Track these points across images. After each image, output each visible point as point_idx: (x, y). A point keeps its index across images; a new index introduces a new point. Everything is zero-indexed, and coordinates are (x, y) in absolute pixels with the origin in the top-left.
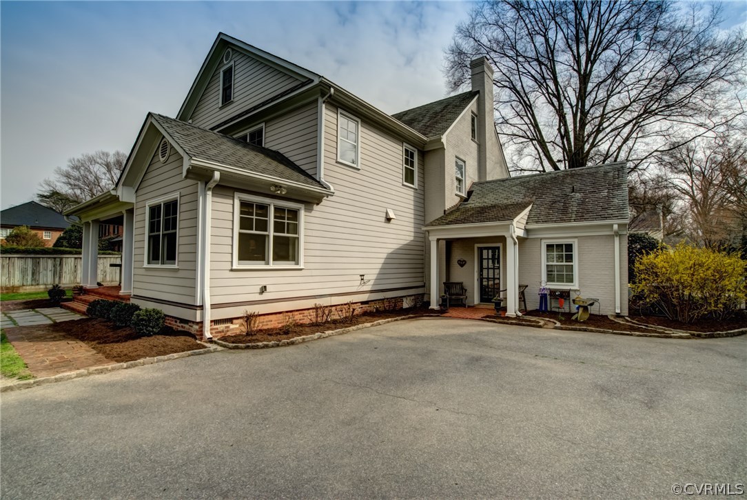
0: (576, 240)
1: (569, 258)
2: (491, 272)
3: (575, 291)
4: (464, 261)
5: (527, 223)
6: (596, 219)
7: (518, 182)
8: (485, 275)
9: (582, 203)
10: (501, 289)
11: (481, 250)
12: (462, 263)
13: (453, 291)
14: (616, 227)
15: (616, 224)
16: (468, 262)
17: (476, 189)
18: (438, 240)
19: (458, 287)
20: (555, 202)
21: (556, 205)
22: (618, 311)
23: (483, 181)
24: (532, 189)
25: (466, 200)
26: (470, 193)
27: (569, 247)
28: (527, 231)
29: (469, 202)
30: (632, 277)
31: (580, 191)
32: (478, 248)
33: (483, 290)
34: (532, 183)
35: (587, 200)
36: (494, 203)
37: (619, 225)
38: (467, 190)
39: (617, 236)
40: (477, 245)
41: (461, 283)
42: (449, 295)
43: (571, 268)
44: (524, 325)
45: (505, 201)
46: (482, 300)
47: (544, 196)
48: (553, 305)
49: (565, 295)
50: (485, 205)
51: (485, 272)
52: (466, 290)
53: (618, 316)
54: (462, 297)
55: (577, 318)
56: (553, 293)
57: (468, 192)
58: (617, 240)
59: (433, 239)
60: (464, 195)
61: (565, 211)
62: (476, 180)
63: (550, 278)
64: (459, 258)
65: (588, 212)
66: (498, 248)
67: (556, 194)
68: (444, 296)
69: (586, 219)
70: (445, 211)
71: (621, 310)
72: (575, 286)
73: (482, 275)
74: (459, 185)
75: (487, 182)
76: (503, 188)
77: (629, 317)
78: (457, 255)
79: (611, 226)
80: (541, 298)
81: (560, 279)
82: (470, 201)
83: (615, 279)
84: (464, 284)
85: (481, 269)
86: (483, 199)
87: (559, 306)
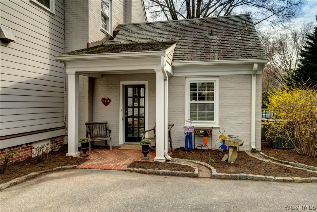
0: (217, 79)
1: (211, 96)
2: (136, 110)
3: (216, 128)
4: (109, 99)
5: (173, 60)
6: (237, 58)
7: (160, 25)
8: (130, 113)
9: (222, 44)
10: (146, 129)
11: (126, 87)
12: (106, 102)
13: (97, 132)
14: (256, 66)
15: (256, 63)
16: (112, 100)
17: (121, 29)
18: (77, 74)
19: (102, 127)
20: (197, 43)
21: (199, 45)
22: (254, 147)
23: (128, 23)
24: (174, 32)
25: (112, 38)
26: (115, 33)
27: (211, 86)
28: (173, 68)
29: (114, 40)
31: (217, 34)
32: (124, 86)
33: (128, 128)
34: (173, 27)
35: (225, 42)
36: (139, 42)
37: (259, 64)
38: (113, 29)
39: (254, 75)
40: (122, 83)
41: (106, 123)
42: (91, 137)
43: (212, 107)
44: (178, 175)
45: (150, 40)
46: (128, 139)
47: (186, 38)
48: (197, 143)
49: (207, 133)
50: (131, 42)
51: (130, 110)
52: (110, 131)
53: (254, 151)
54: (105, 139)
55: (227, 160)
56: (197, 131)
57: (114, 32)
58: (254, 79)
59: (71, 72)
60: (110, 33)
61: (207, 50)
62: (122, 22)
63: (193, 117)
64: (103, 97)
65: (229, 52)
66: (144, 86)
67: (197, 36)
68: (84, 140)
69: (228, 58)
70: (88, 44)
71: (256, 146)
72: (214, 124)
73: (126, 114)
74: (105, 23)
75: (132, 25)
76: (147, 29)
77: (263, 152)
78: (102, 92)
79: (252, 65)
82: (116, 39)
83: (251, 117)
84: (108, 125)
85: (126, 107)
86: (129, 38)
87: (202, 143)
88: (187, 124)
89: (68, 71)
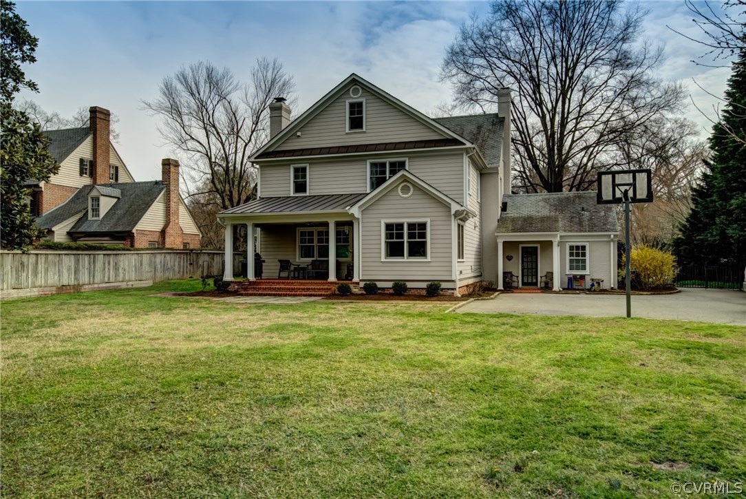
0: (588, 243)
1: (584, 255)
2: (530, 264)
3: (588, 275)
4: (512, 256)
6: (601, 231)
7: (540, 198)
8: (525, 266)
9: (591, 219)
10: (539, 276)
12: (510, 258)
14: (612, 236)
15: (612, 234)
16: (514, 257)
17: (508, 201)
18: (503, 242)
19: (509, 275)
21: (574, 219)
22: (612, 286)
24: (554, 205)
25: (504, 210)
26: (505, 204)
27: (584, 248)
29: (507, 212)
30: (620, 266)
31: (587, 210)
33: (524, 277)
34: (552, 201)
35: (593, 217)
36: (528, 215)
37: (614, 235)
38: (502, 201)
39: (612, 241)
40: (521, 246)
41: (511, 272)
43: (584, 261)
45: (537, 214)
46: (524, 284)
49: (583, 277)
50: (522, 216)
51: (525, 264)
53: (613, 289)
57: (503, 203)
58: (612, 243)
59: (500, 242)
61: (581, 224)
63: (571, 268)
64: (508, 255)
65: (596, 226)
66: (536, 248)
67: (572, 211)
69: (595, 231)
70: (498, 220)
71: (614, 286)
72: (587, 272)
73: (523, 266)
76: (530, 202)
77: (618, 288)
78: (506, 252)
79: (610, 236)
80: (569, 280)
81: (578, 269)
83: (610, 267)
85: (522, 262)
86: (518, 211)
87: (579, 284)
88: (567, 273)
89: (498, 241)
